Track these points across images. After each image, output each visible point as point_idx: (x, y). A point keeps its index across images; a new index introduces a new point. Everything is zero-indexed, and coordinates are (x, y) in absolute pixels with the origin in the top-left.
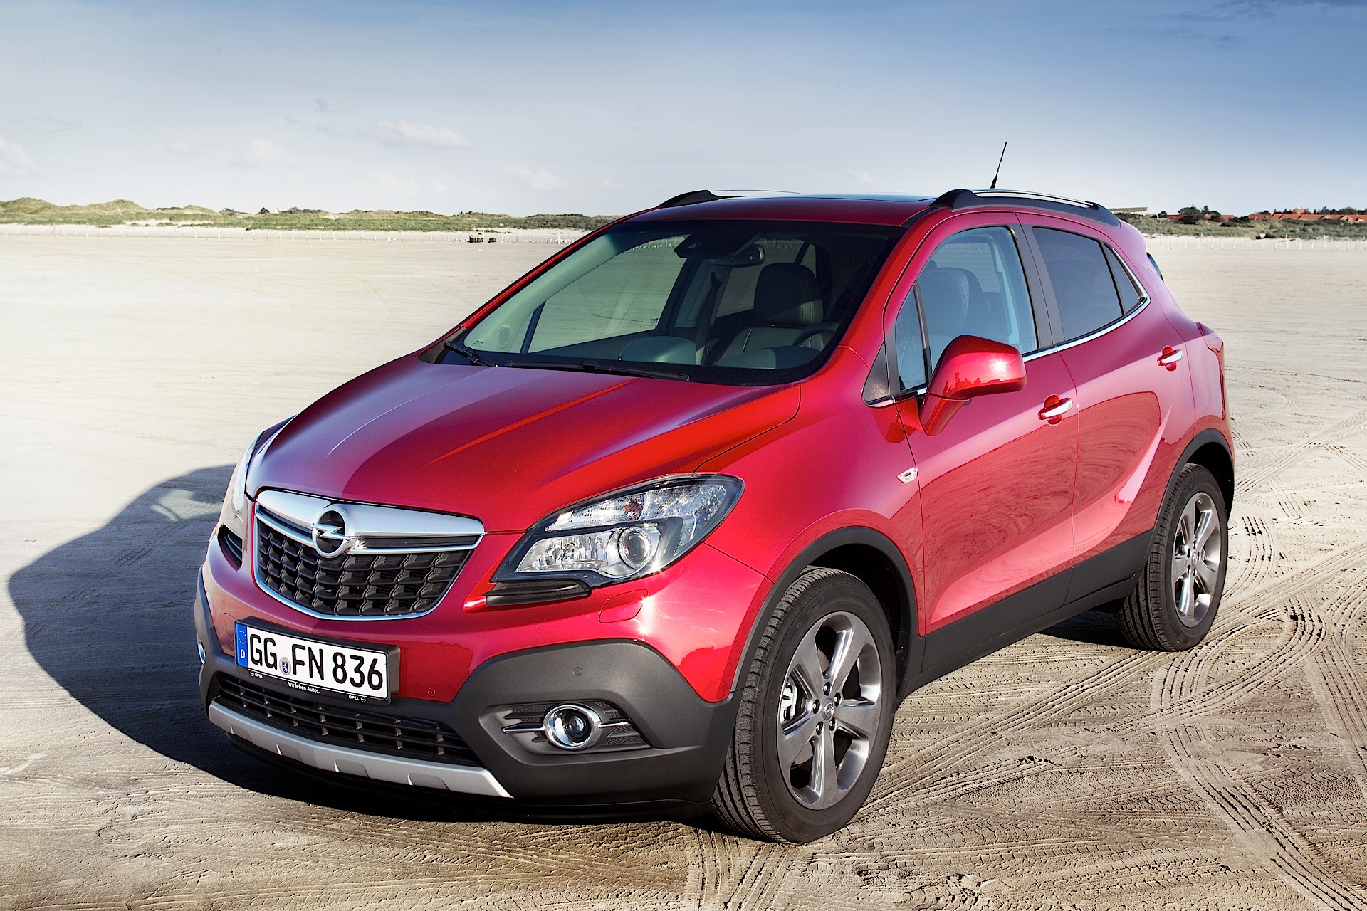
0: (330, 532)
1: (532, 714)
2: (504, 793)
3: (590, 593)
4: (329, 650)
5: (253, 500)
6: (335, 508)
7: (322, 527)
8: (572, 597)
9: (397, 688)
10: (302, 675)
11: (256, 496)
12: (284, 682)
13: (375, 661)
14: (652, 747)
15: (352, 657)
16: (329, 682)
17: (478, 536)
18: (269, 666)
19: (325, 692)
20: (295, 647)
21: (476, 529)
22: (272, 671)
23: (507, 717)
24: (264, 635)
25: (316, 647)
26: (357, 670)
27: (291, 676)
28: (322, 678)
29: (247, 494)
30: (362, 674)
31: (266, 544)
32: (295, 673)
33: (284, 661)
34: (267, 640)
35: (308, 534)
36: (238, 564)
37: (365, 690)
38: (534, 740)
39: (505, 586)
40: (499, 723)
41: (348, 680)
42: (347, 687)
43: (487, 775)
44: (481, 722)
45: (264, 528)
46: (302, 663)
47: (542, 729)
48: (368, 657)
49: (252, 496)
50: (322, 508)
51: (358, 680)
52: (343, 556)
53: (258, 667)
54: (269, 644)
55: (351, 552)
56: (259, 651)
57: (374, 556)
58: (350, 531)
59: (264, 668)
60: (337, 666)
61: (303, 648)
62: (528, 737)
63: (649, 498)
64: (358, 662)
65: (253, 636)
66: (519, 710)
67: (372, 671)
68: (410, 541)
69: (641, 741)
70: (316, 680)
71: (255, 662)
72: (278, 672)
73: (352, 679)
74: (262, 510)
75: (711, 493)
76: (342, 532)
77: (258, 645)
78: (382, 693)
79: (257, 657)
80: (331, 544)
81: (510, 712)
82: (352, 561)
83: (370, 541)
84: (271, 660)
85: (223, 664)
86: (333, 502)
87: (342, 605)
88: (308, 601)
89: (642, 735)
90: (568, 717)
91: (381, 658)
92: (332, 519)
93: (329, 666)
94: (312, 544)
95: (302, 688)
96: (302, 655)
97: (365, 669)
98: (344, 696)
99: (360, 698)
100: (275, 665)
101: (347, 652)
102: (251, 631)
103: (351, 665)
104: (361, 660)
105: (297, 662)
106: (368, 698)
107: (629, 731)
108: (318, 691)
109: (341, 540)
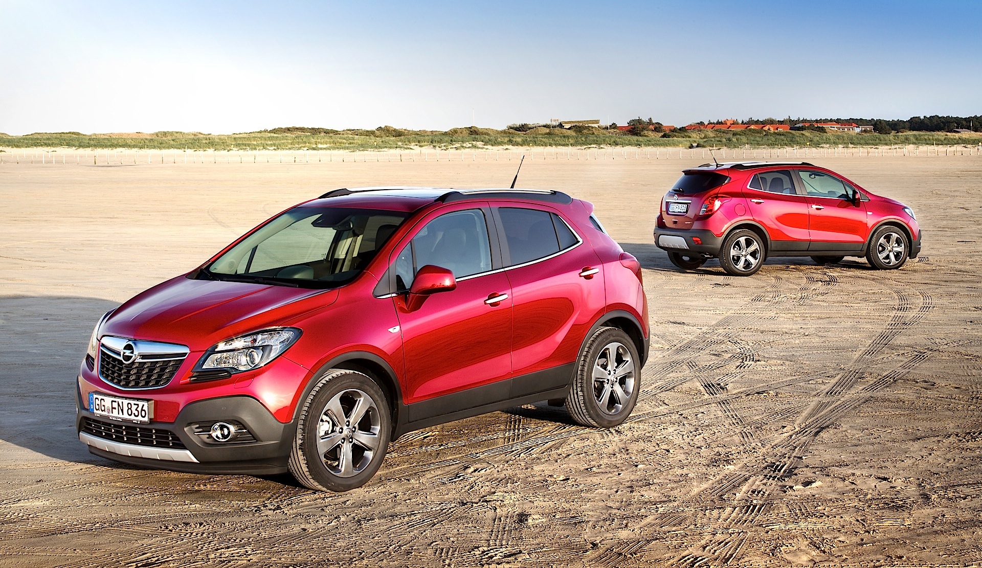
0: (128, 353)
1: (206, 426)
2: (195, 460)
3: (231, 376)
4: (126, 402)
5: (99, 341)
6: (131, 343)
7: (125, 351)
8: (224, 377)
9: (152, 416)
10: (115, 414)
11: (101, 339)
12: (108, 417)
13: (143, 405)
14: (257, 441)
15: (135, 404)
16: (126, 416)
17: (186, 353)
18: (102, 411)
19: (124, 420)
20: (112, 401)
21: (186, 350)
22: (103, 413)
23: (196, 428)
24: (100, 397)
25: (120, 401)
26: (136, 410)
27: (111, 414)
28: (123, 415)
29: (98, 339)
30: (138, 412)
31: (103, 360)
33: (108, 408)
34: (101, 399)
35: (119, 354)
36: (92, 369)
37: (140, 418)
38: (207, 438)
39: (198, 374)
40: (193, 430)
41: (133, 414)
42: (133, 417)
43: (188, 452)
44: (185, 429)
45: (103, 353)
46: (115, 408)
47: (210, 433)
48: (141, 403)
49: (99, 339)
50: (125, 343)
51: (137, 414)
52: (133, 363)
53: (98, 412)
54: (102, 401)
55: (136, 361)
56: (98, 405)
57: (145, 363)
58: (136, 352)
59: (100, 412)
60: (129, 409)
61: (115, 402)
62: (204, 437)
63: (260, 337)
65: (96, 398)
66: (201, 425)
67: (142, 410)
68: (160, 356)
69: (253, 438)
70: (121, 415)
71: (97, 410)
72: (106, 413)
73: (134, 414)
74: (103, 345)
75: (286, 335)
76: (132, 353)
77: (98, 402)
78: (146, 419)
79: (97, 407)
80: (127, 358)
81: (198, 426)
82: (137, 365)
83: (144, 357)
84: (103, 409)
85: (85, 413)
86: (129, 340)
87: (133, 383)
88: (118, 383)
89: (253, 436)
90: (222, 427)
91: (146, 404)
92: (128, 347)
93: (125, 409)
94: (121, 358)
95: (115, 419)
96: (115, 405)
97: (139, 409)
98: (131, 421)
99: (137, 421)
100: (104, 410)
101: (132, 402)
102: (95, 396)
103: (134, 407)
104: (138, 405)
105: (113, 408)
106: (141, 421)
107: (247, 434)
108: (121, 420)
109: (132, 356)
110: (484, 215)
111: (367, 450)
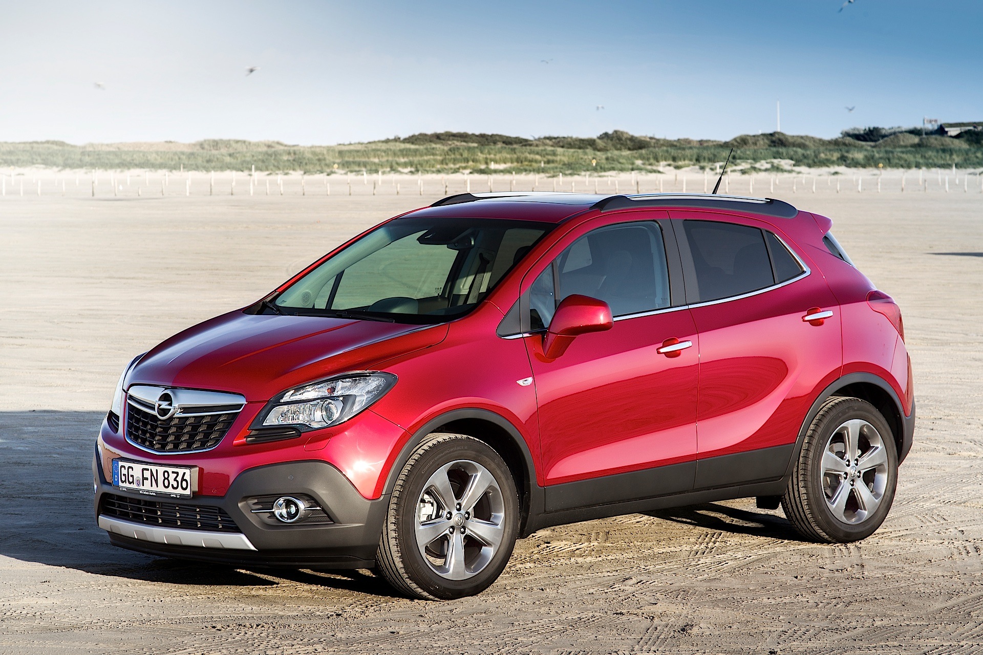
0: (164, 405)
1: (267, 501)
2: (252, 548)
3: (300, 435)
4: (161, 469)
5: (126, 393)
6: (168, 392)
7: (161, 403)
8: (291, 437)
9: (196, 488)
10: (147, 486)
11: (128, 390)
12: (137, 491)
13: (184, 473)
14: (334, 523)
15: (173, 472)
16: (161, 489)
17: (242, 405)
18: (130, 483)
19: (159, 495)
20: (143, 470)
21: (242, 401)
22: (131, 486)
23: (255, 504)
24: (127, 465)
25: (154, 468)
26: (175, 479)
27: (141, 487)
28: (157, 487)
29: (124, 390)
30: (178, 482)
31: (131, 417)
32: (143, 485)
33: (138, 479)
34: (129, 467)
36: (117, 430)
37: (179, 491)
38: (269, 517)
39: (256, 432)
40: (249, 506)
41: (171, 485)
42: (170, 490)
43: (243, 537)
44: (239, 505)
45: (131, 408)
46: (147, 479)
47: (273, 510)
48: (181, 471)
49: (125, 390)
50: (160, 392)
51: (175, 486)
52: (171, 418)
53: (124, 485)
54: (130, 470)
55: (176, 415)
56: (124, 475)
57: (187, 418)
58: (176, 404)
59: (127, 485)
60: (165, 479)
61: (148, 470)
62: (265, 516)
63: (340, 384)
64: (176, 475)
65: (122, 466)
66: (261, 500)
67: (183, 479)
68: (207, 409)
69: (328, 519)
70: (154, 488)
71: (123, 482)
72: (134, 486)
73: (172, 485)
74: (131, 398)
75: (374, 383)
76: (170, 405)
77: (124, 471)
78: (188, 492)
79: (123, 479)
80: (164, 412)
81: (256, 501)
82: (176, 421)
83: (186, 410)
84: (131, 479)
85: (106, 489)
86: (166, 389)
87: (170, 446)
88: (151, 446)
89: (329, 516)
90: (288, 504)
91: (187, 471)
92: (166, 398)
93: (161, 478)
94: (155, 413)
95: (147, 493)
96: (147, 474)
97: (179, 479)
98: (168, 496)
99: (176, 495)
100: (133, 482)
101: (170, 470)
102: (121, 464)
103: (172, 477)
104: (177, 473)
105: (144, 479)
106: (181, 495)
107: (321, 514)
108: (154, 494)
109: (170, 410)
110: (662, 230)
111: (486, 546)
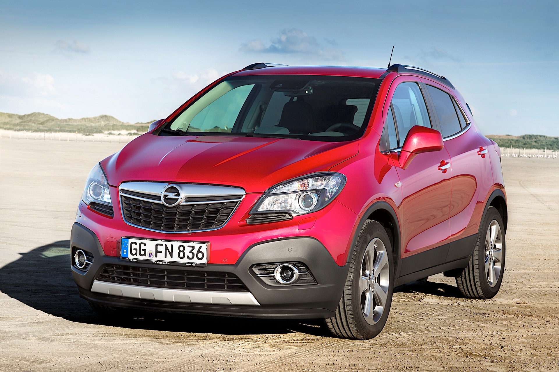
0: (171, 196)
1: (270, 268)
2: (257, 303)
4: (176, 245)
6: (173, 185)
7: (166, 194)
9: (209, 259)
10: (161, 257)
11: (119, 186)
12: (150, 262)
13: (200, 247)
14: (318, 284)
15: (189, 246)
16: (176, 259)
17: (243, 195)
18: (142, 255)
19: (173, 264)
20: (157, 245)
22: (143, 258)
23: (259, 270)
24: (139, 241)
25: (169, 244)
26: (191, 252)
27: (154, 258)
28: (172, 257)
30: (193, 254)
31: (128, 206)
32: (156, 256)
34: (141, 244)
35: (156, 198)
37: (195, 260)
39: (253, 216)
41: (186, 257)
42: (185, 260)
43: (250, 294)
44: (248, 271)
45: (126, 198)
46: (161, 252)
47: (274, 275)
48: (197, 246)
51: (191, 256)
52: (179, 206)
53: (135, 257)
55: (182, 204)
56: (135, 249)
57: (193, 205)
58: (181, 195)
59: (139, 257)
60: (180, 251)
61: (162, 245)
63: (310, 181)
64: (192, 248)
65: (133, 243)
66: (264, 267)
67: (199, 252)
68: (210, 199)
69: (314, 281)
70: (169, 259)
71: (133, 255)
72: (147, 258)
73: (188, 257)
74: (123, 191)
75: (335, 180)
76: (178, 195)
77: (135, 246)
78: (204, 261)
79: (134, 252)
80: (172, 201)
83: (189, 199)
84: (142, 252)
86: (172, 183)
88: (158, 227)
89: (314, 278)
91: (204, 246)
92: (172, 190)
93: (176, 251)
94: (160, 202)
95: (160, 263)
96: (161, 248)
97: (195, 252)
98: (184, 264)
99: (192, 264)
100: (145, 255)
101: (186, 245)
102: (131, 241)
103: (187, 251)
104: (193, 247)
105: (157, 252)
106: (196, 264)
107: (309, 277)
108: (169, 264)
109: (177, 199)
